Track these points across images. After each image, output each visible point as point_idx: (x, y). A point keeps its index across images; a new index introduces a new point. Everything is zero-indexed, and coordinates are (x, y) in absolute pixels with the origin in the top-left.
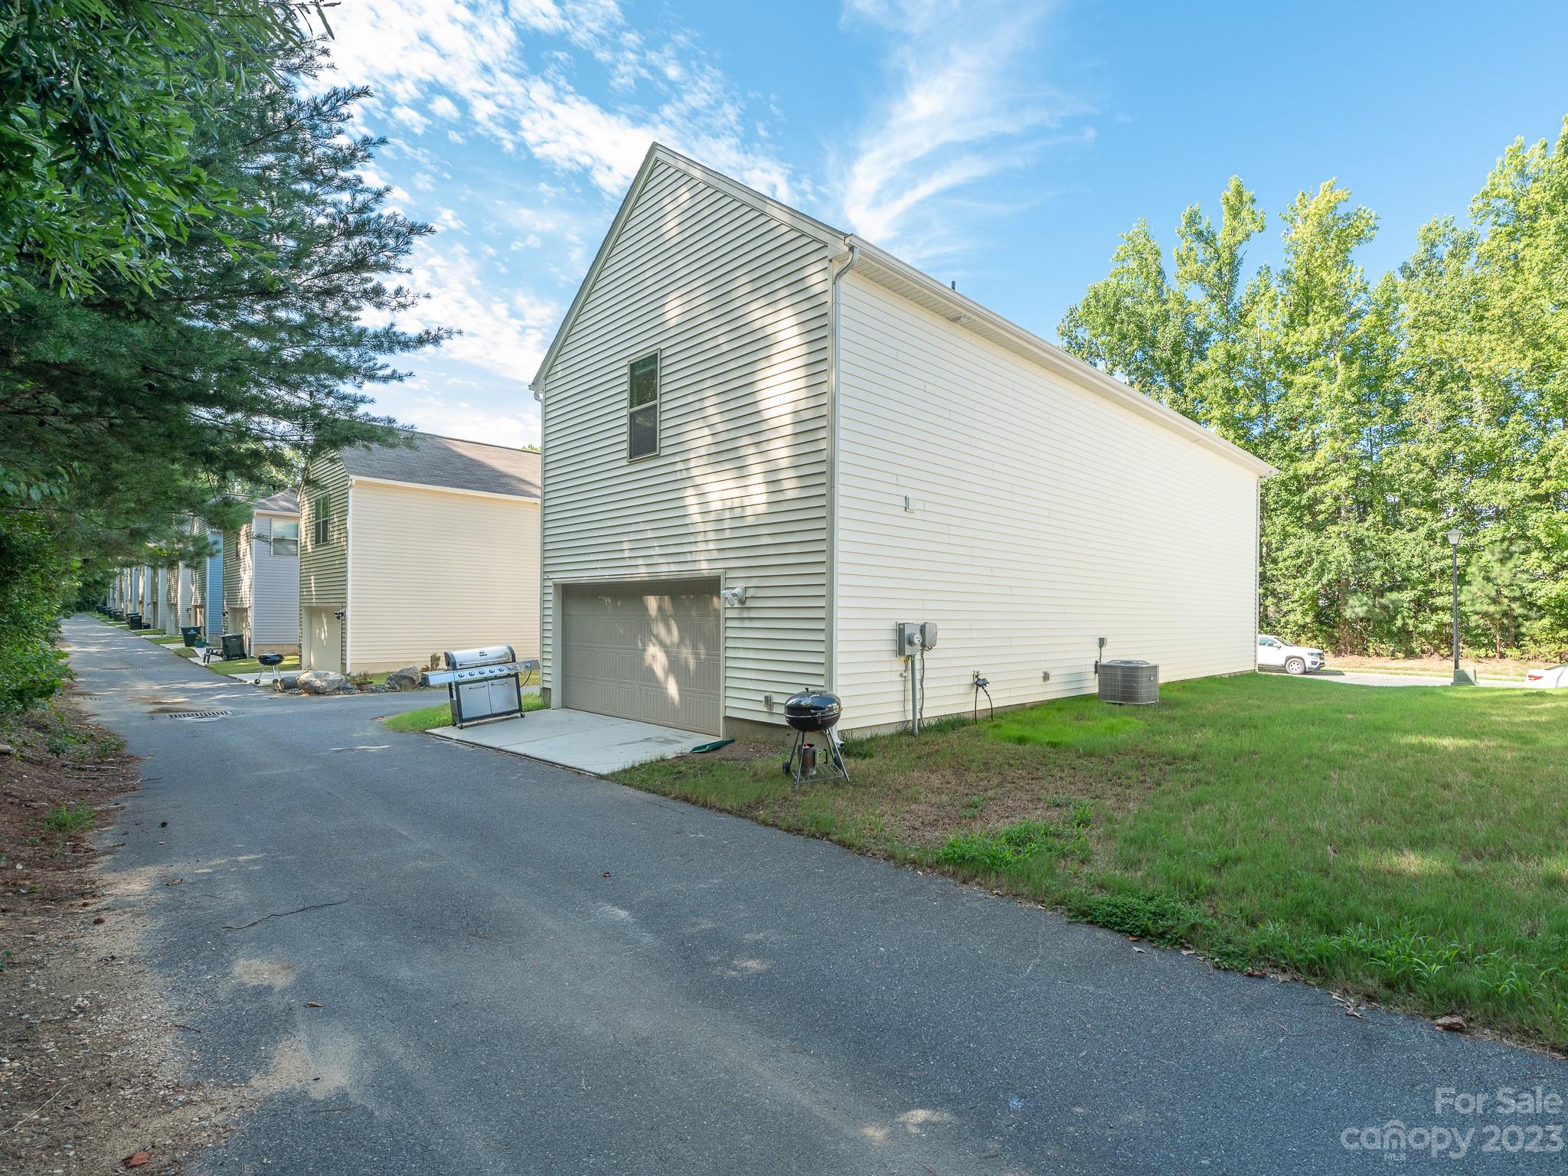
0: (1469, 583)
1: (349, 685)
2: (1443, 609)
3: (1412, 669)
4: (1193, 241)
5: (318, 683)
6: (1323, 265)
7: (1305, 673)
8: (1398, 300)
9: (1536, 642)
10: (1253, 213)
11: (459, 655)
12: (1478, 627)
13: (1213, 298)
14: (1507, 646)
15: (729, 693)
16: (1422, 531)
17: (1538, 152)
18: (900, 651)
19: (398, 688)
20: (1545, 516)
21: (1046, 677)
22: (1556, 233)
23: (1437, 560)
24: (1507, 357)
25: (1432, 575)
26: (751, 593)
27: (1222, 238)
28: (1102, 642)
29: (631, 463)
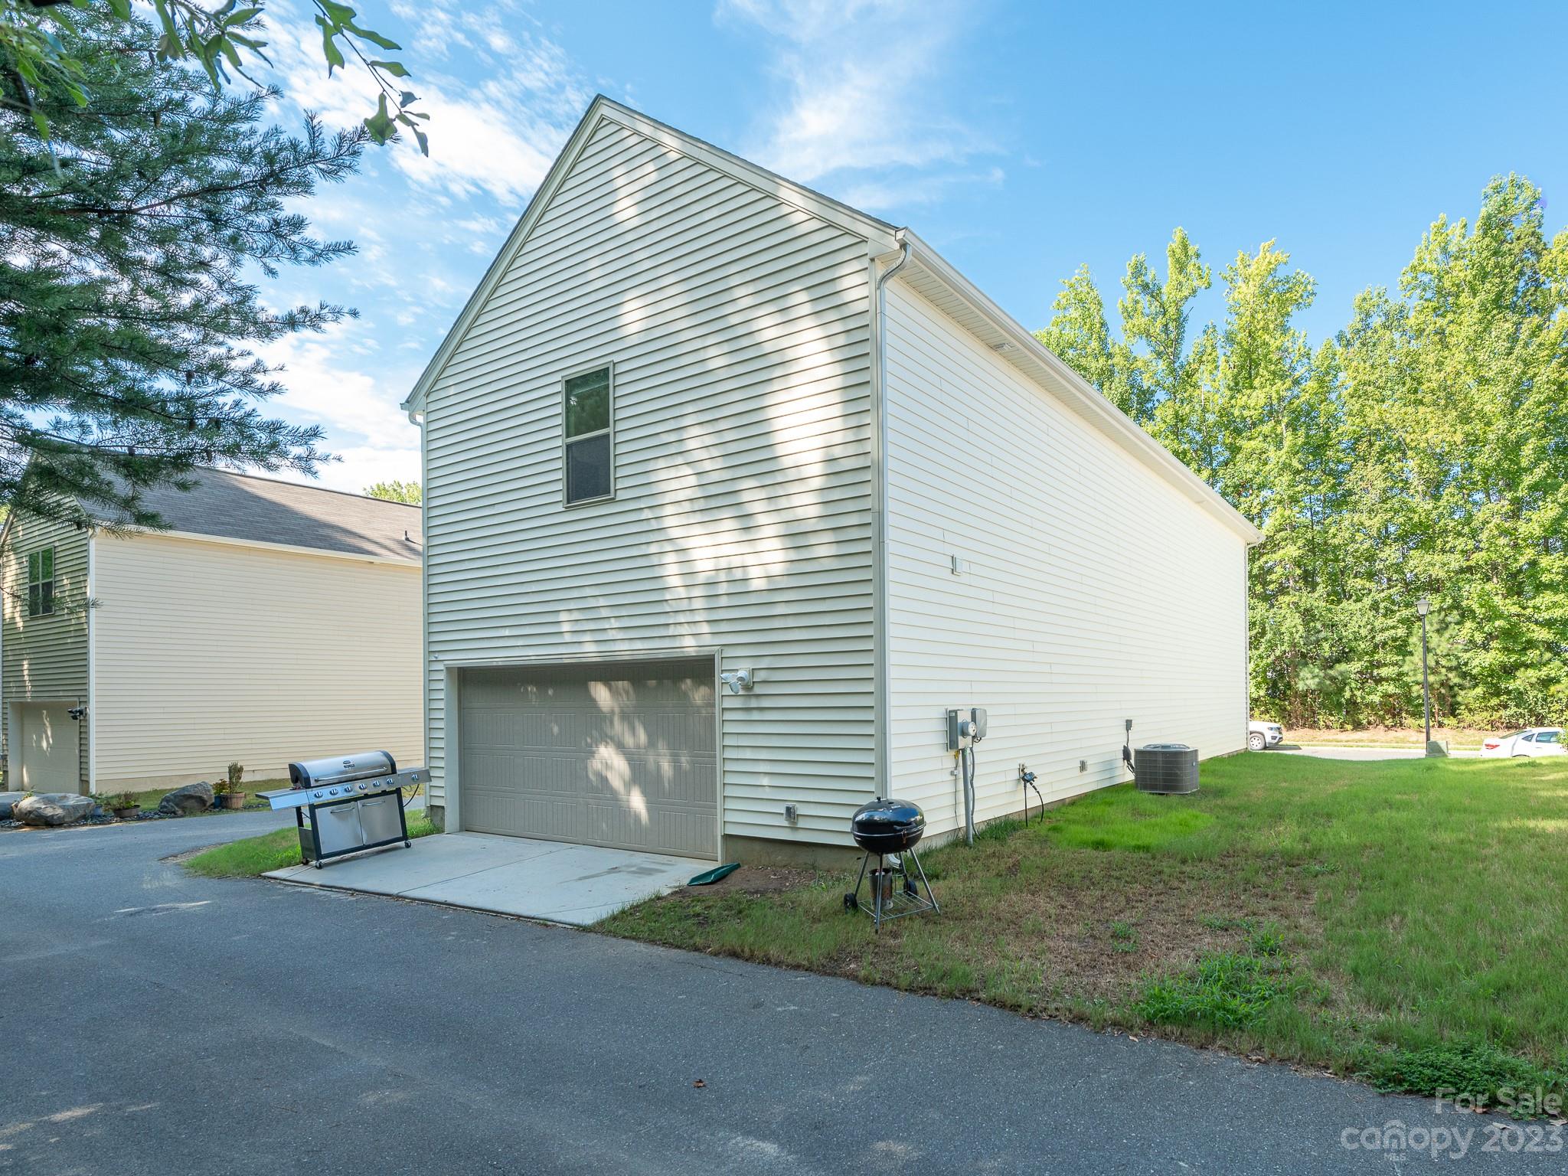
0: (1411, 654)
1: (101, 811)
2: (1387, 680)
3: (1362, 741)
4: (1138, 294)
5: (49, 812)
6: (1265, 329)
7: (1265, 748)
8: (1338, 369)
9: (1470, 710)
10: (1199, 268)
11: (314, 766)
12: (1419, 696)
13: (1159, 355)
14: (1444, 715)
15: (730, 805)
16: (1367, 601)
17: (1458, 231)
18: (952, 744)
19: (180, 812)
20: (1479, 587)
21: (1083, 766)
22: (1480, 311)
23: (1382, 630)
24: (1441, 429)
25: (1376, 646)
26: (761, 676)
27: (1168, 291)
28: (1129, 724)
29: (568, 509)
